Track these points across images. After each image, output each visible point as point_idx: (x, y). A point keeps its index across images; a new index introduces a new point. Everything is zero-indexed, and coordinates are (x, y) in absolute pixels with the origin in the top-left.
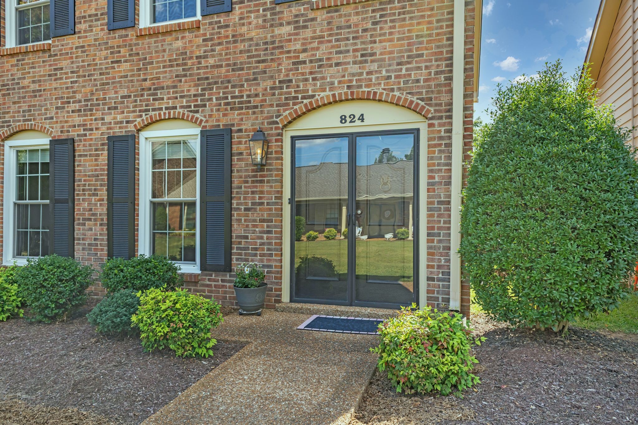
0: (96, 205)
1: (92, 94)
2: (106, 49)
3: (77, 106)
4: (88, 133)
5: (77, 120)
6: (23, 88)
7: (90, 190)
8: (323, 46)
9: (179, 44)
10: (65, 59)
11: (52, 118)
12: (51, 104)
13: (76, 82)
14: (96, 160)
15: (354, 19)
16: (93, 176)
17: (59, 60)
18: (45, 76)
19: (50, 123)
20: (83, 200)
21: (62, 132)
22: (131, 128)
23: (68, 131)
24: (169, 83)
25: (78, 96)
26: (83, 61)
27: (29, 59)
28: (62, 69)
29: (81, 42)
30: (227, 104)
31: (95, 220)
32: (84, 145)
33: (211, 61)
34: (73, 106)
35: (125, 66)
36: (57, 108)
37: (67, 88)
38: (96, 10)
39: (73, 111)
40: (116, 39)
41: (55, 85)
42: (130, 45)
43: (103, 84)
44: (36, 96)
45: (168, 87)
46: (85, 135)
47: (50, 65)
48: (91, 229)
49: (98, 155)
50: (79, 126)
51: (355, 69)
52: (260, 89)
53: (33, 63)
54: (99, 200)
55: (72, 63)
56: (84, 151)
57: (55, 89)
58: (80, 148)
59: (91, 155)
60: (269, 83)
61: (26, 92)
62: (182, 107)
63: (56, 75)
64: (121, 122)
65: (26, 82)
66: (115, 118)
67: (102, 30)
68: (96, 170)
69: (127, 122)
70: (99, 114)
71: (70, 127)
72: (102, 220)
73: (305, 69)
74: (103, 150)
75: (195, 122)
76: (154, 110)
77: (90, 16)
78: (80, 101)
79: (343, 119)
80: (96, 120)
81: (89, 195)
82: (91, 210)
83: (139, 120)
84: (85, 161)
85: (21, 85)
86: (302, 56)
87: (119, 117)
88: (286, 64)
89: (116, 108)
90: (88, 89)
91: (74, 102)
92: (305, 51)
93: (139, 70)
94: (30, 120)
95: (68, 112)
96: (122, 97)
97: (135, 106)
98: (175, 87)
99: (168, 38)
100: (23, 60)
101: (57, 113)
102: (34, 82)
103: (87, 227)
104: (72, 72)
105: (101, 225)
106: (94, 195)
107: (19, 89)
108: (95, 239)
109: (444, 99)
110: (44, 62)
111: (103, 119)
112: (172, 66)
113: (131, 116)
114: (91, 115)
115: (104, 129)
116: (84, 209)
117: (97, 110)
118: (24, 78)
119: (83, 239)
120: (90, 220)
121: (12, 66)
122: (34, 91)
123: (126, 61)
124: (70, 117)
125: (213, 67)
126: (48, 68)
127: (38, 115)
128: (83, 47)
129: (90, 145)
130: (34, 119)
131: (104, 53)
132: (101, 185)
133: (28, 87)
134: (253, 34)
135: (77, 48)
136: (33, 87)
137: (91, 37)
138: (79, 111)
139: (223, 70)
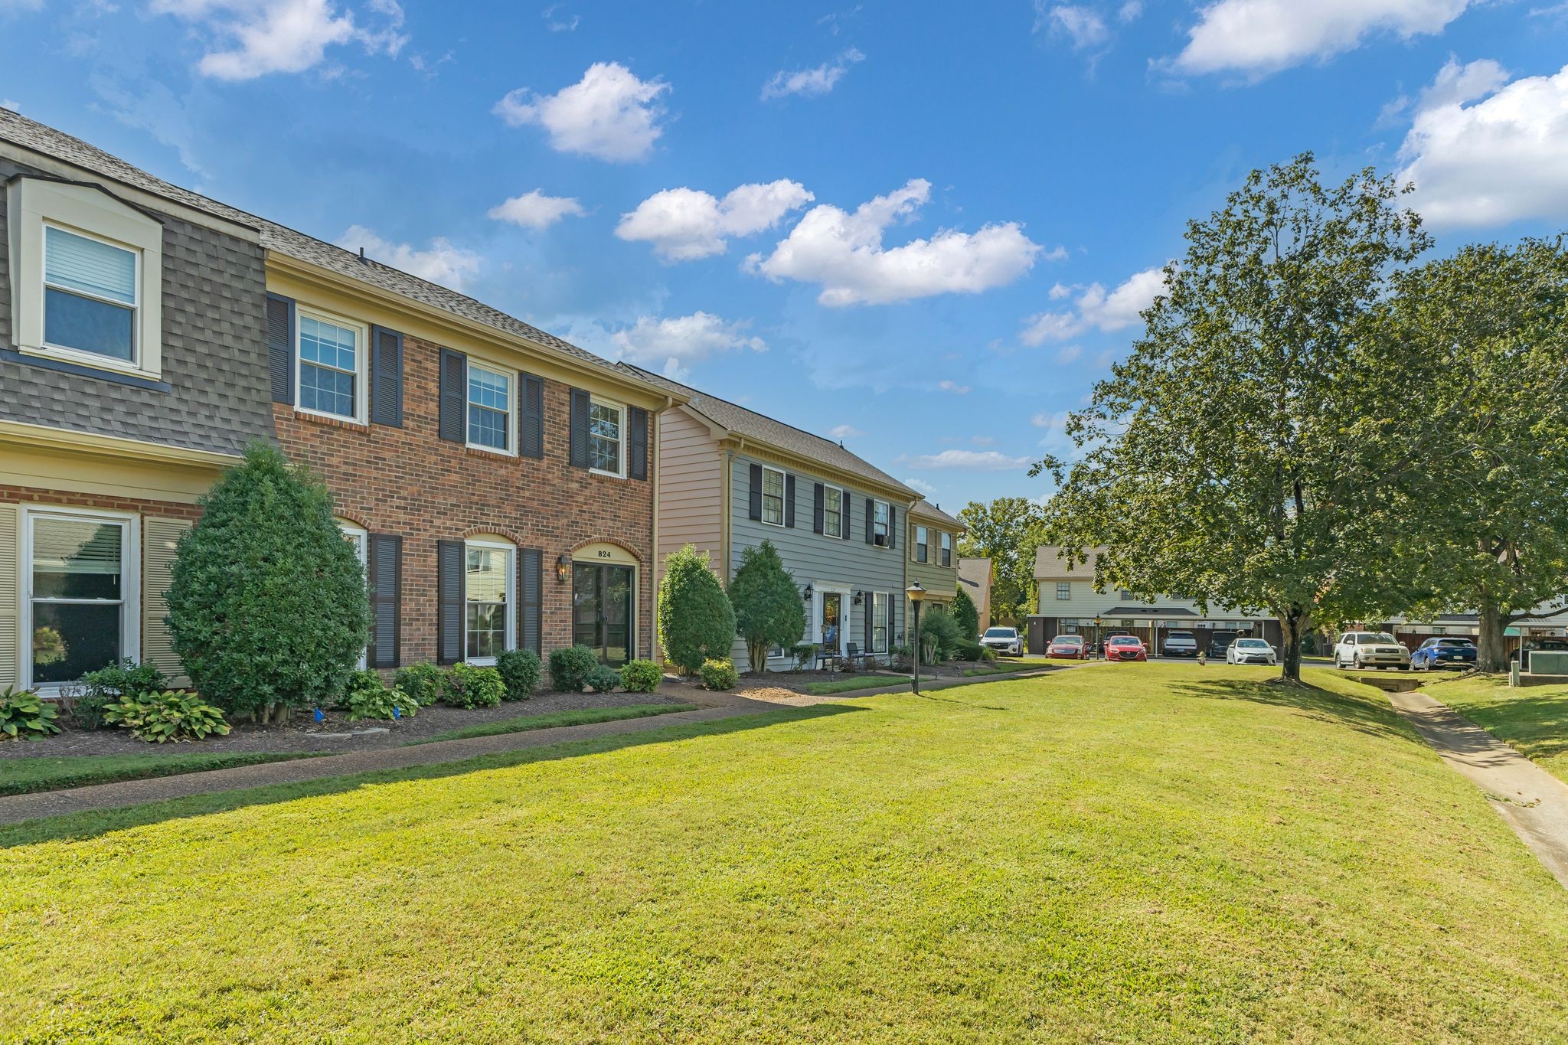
0: (425, 605)
1: (419, 495)
2: (436, 455)
3: (402, 503)
4: (415, 532)
5: (402, 517)
6: (329, 466)
7: (418, 590)
8: (596, 504)
9: (503, 472)
10: (389, 450)
11: (371, 509)
12: (369, 493)
13: (402, 478)
14: (424, 561)
15: (611, 492)
16: (421, 576)
17: (381, 449)
18: (362, 460)
19: (367, 514)
20: (410, 600)
21: (383, 526)
22: (460, 535)
23: (391, 527)
24: (494, 502)
25: (404, 493)
26: (410, 459)
27: (340, 435)
28: (385, 459)
29: (408, 439)
30: (538, 530)
31: (424, 620)
32: (411, 545)
33: (527, 494)
34: (396, 502)
35: (455, 477)
36: (377, 499)
37: (390, 481)
38: (426, 413)
39: (397, 507)
40: (446, 448)
41: (374, 474)
42: (460, 459)
43: (432, 488)
44: (348, 480)
45: (493, 506)
46: (412, 534)
47: (369, 451)
48: (419, 629)
49: (426, 556)
50: (404, 523)
51: (610, 523)
52: (560, 523)
53: (345, 442)
54: (429, 601)
55: (398, 457)
56: (411, 550)
57: (375, 478)
58: (406, 546)
59: (418, 555)
60: (565, 521)
61: (334, 472)
62: (505, 525)
63: (377, 464)
64: (451, 528)
65: (335, 460)
66: (444, 523)
67: (432, 435)
68: (424, 571)
69: (457, 529)
70: (428, 516)
71: (394, 522)
72: (431, 620)
73: (586, 516)
74: (432, 552)
75: (514, 541)
76: (481, 523)
77: (419, 416)
78: (406, 499)
79: (600, 553)
80: (424, 521)
81: (417, 595)
82: (419, 610)
83: (468, 529)
84: (412, 560)
85: (326, 462)
86: (585, 507)
87: (449, 523)
88: (575, 510)
89: (446, 514)
90: (415, 489)
91: (398, 498)
92: (586, 504)
93: (469, 484)
94: (341, 506)
95: (392, 507)
96: (452, 505)
97: (465, 516)
98: (499, 507)
99: (495, 465)
100: (332, 434)
101: (377, 505)
102: (346, 463)
103: (414, 627)
104: (397, 467)
105: (430, 625)
106: (423, 595)
107: (323, 465)
108: (423, 639)
109: (648, 552)
110: (360, 444)
111: (432, 522)
112: (496, 489)
113: (461, 525)
114: (419, 515)
115: (432, 531)
116: (411, 609)
117: (425, 511)
118: (332, 455)
119: (410, 640)
120: (418, 620)
121: (312, 435)
122: (344, 474)
123: (456, 472)
124: (394, 512)
125: (528, 498)
126: (366, 453)
127: (352, 502)
128: (411, 444)
129: (418, 545)
130: (346, 506)
131: (434, 458)
132: (430, 586)
133: (337, 467)
134: (556, 482)
135: (403, 443)
136: (344, 468)
137: (419, 438)
138: (406, 508)
139: (536, 503)
